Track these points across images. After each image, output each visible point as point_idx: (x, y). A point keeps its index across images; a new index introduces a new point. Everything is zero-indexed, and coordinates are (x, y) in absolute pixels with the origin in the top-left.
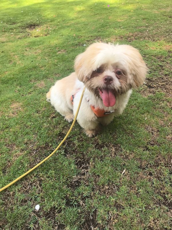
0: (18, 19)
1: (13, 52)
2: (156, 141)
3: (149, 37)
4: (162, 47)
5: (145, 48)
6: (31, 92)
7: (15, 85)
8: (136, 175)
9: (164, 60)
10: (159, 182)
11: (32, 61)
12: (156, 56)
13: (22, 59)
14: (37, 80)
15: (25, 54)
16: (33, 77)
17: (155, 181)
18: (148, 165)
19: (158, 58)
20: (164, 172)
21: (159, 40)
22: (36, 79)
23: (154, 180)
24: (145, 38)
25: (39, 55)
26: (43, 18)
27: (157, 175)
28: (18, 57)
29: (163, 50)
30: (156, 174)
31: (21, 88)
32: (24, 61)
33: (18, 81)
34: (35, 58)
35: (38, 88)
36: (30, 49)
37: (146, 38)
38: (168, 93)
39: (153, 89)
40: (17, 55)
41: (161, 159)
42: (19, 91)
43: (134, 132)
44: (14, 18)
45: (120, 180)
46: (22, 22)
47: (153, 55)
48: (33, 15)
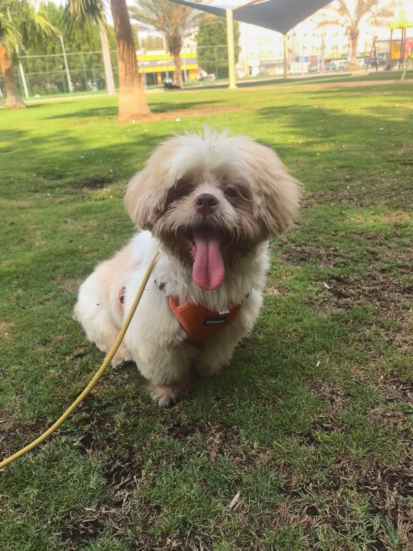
0: (71, 169)
1: (36, 223)
2: (339, 421)
3: (351, 199)
4: (379, 217)
5: (339, 218)
6: (45, 300)
7: (14, 286)
8: (267, 511)
9: (382, 242)
10: (335, 536)
11: (71, 241)
12: (362, 233)
13: (50, 237)
14: (69, 277)
15: (60, 228)
16: (62, 270)
17: (323, 531)
18: (308, 484)
19: (368, 239)
20: (355, 506)
21: (374, 204)
22: (67, 276)
23: (321, 528)
24: (340, 200)
25: (92, 230)
26: (123, 169)
27: (333, 516)
28: (42, 233)
29: (381, 223)
30: (327, 510)
31: (24, 293)
32: (53, 241)
33: (23, 278)
34: (80, 235)
35: (65, 293)
36: (76, 219)
37: (344, 201)
38: (384, 309)
39: (347, 299)
40: (41, 230)
41: (348, 469)
42: (18, 298)
43: (280, 397)
44: (61, 167)
45: (217, 524)
46: (78, 175)
47: (355, 233)
48: (103, 163)
